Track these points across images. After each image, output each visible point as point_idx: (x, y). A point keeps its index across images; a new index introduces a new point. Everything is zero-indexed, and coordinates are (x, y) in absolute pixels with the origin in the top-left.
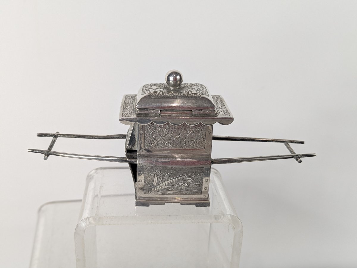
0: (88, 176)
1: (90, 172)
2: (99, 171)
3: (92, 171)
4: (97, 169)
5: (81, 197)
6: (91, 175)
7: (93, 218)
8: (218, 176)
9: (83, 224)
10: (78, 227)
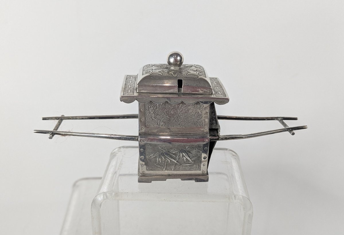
0: (112, 154)
1: (113, 150)
2: (122, 149)
3: (115, 149)
4: (120, 148)
5: (101, 175)
6: (114, 153)
7: (109, 193)
8: (235, 159)
9: (100, 198)
10: (94, 201)
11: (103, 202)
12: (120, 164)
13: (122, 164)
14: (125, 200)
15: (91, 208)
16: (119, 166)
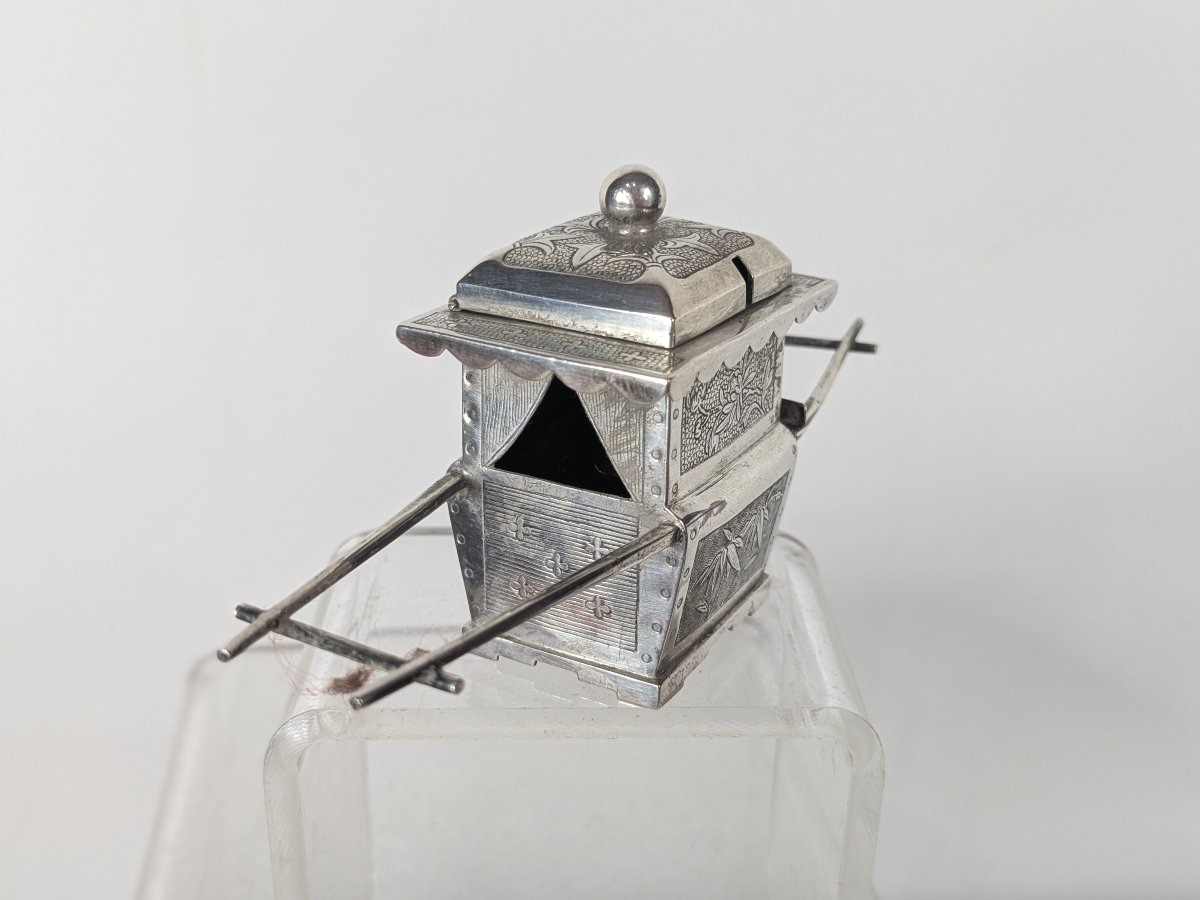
7: (331, 713)
8: (803, 565)
9: (297, 734)
10: (275, 744)
11: (307, 748)
12: (369, 598)
13: (378, 598)
14: (395, 738)
15: (265, 771)
16: (366, 606)
